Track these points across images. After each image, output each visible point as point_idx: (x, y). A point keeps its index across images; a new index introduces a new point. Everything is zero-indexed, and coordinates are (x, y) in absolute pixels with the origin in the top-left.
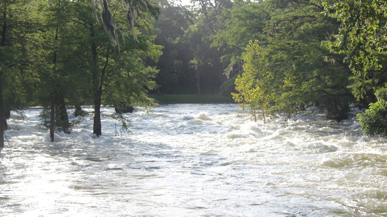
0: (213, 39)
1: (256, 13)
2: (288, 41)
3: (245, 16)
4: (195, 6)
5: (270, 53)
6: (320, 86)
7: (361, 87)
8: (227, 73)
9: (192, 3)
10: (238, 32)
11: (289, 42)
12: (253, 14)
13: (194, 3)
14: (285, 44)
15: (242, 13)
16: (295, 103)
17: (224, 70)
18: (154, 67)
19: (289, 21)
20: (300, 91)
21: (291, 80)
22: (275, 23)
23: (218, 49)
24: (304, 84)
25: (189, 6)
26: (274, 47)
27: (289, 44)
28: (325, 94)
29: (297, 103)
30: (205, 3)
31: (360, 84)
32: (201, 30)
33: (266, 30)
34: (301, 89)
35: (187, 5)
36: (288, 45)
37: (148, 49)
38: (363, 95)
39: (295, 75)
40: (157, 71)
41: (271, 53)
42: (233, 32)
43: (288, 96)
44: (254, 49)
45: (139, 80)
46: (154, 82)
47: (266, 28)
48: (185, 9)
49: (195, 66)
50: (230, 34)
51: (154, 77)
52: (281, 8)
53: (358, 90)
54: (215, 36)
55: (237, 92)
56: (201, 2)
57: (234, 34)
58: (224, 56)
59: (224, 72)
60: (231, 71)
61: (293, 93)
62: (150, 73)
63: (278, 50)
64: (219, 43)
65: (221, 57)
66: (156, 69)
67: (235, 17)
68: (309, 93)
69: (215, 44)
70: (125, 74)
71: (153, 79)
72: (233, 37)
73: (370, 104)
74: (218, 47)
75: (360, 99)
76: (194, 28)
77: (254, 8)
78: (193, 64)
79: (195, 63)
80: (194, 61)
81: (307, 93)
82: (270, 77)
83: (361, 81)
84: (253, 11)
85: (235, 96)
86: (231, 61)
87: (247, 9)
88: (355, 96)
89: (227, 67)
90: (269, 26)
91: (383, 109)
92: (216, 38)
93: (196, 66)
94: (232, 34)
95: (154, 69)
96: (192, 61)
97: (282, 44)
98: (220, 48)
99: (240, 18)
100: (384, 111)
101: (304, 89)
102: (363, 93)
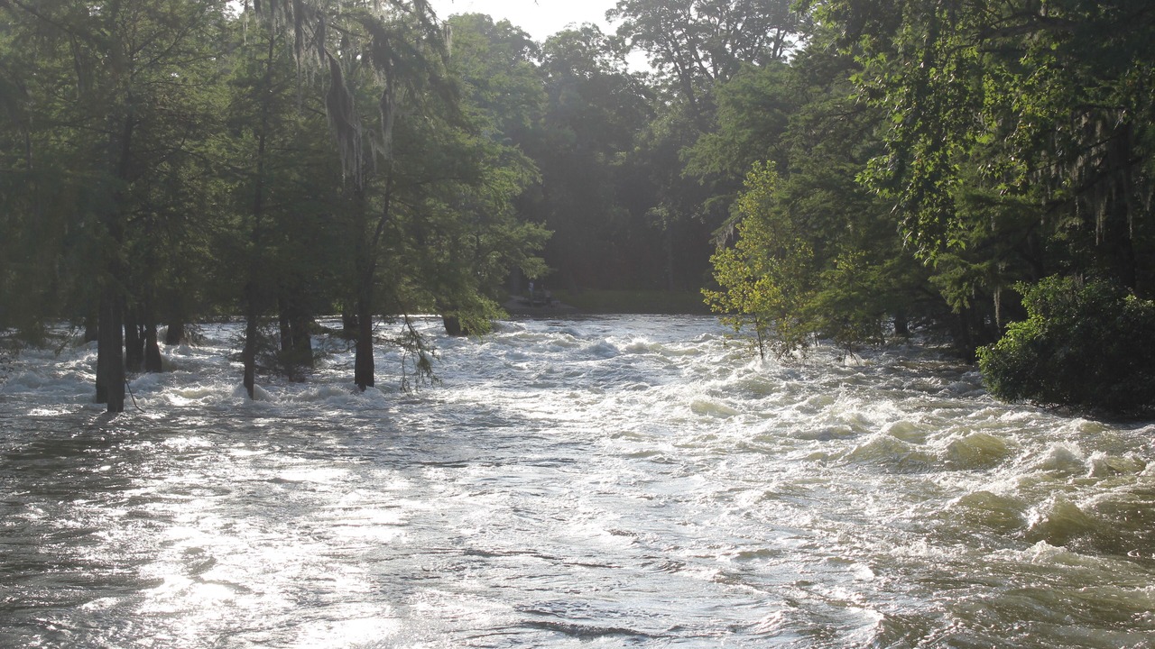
0: (687, 158)
1: (779, 94)
2: (839, 165)
3: (749, 102)
4: (662, 74)
5: (793, 194)
6: (907, 277)
7: (962, 279)
8: (720, 239)
9: (657, 67)
10: (733, 141)
11: (841, 167)
12: (773, 97)
13: (661, 67)
14: (831, 172)
15: (745, 95)
16: (847, 317)
17: (713, 234)
18: (541, 223)
19: (845, 115)
20: (864, 287)
21: (853, 259)
22: (811, 121)
23: (701, 182)
24: (871, 270)
25: (646, 74)
26: (805, 180)
27: (842, 172)
28: (924, 296)
29: (852, 318)
30: (687, 67)
31: (960, 271)
32: (679, 132)
33: (789, 137)
34: (865, 282)
35: (642, 71)
36: (838, 176)
37: (481, 181)
38: (969, 299)
39: (865, 247)
40: (548, 234)
41: (796, 194)
42: (721, 140)
43: (832, 299)
44: (764, 183)
45: (503, 254)
46: (541, 260)
47: (789, 133)
48: (637, 82)
49: (662, 222)
50: (716, 144)
51: (541, 248)
52: (822, 84)
53: (956, 287)
54: (693, 151)
55: (715, 287)
56: (678, 64)
57: (725, 145)
58: (713, 199)
59: (713, 237)
60: (730, 235)
61: (846, 291)
62: (531, 238)
63: (814, 186)
64: (701, 166)
65: (705, 199)
66: (546, 228)
67: (727, 104)
68: (883, 292)
69: (691, 169)
70: (472, 240)
71: (538, 254)
72: (723, 153)
73: (1008, 325)
74: (699, 177)
75: (962, 308)
76: (660, 127)
77: (772, 83)
78: (658, 217)
79: (662, 214)
80: (658, 211)
81: (879, 292)
82: (805, 252)
83: (963, 265)
84: (770, 90)
85: (709, 295)
86: (730, 210)
87: (756, 85)
88: (948, 302)
89: (721, 226)
90: (796, 127)
91: (1040, 337)
92: (694, 155)
93: (665, 223)
94: (720, 144)
95: (540, 230)
96: (655, 210)
97: (823, 172)
98: (704, 180)
99: (738, 106)
100: (1043, 341)
101: (873, 282)
102: (968, 294)
